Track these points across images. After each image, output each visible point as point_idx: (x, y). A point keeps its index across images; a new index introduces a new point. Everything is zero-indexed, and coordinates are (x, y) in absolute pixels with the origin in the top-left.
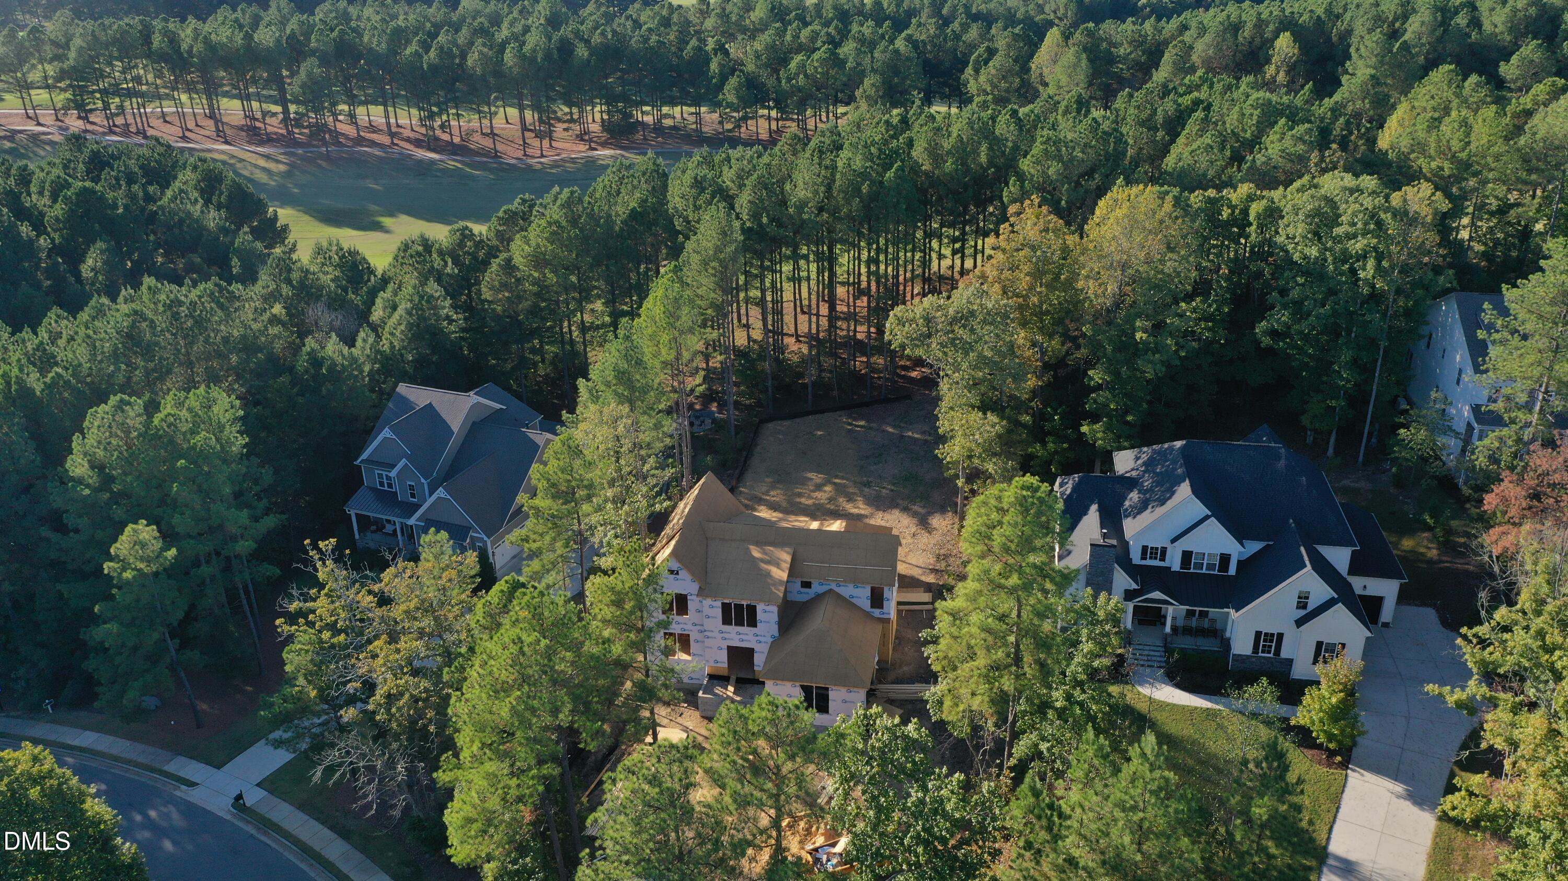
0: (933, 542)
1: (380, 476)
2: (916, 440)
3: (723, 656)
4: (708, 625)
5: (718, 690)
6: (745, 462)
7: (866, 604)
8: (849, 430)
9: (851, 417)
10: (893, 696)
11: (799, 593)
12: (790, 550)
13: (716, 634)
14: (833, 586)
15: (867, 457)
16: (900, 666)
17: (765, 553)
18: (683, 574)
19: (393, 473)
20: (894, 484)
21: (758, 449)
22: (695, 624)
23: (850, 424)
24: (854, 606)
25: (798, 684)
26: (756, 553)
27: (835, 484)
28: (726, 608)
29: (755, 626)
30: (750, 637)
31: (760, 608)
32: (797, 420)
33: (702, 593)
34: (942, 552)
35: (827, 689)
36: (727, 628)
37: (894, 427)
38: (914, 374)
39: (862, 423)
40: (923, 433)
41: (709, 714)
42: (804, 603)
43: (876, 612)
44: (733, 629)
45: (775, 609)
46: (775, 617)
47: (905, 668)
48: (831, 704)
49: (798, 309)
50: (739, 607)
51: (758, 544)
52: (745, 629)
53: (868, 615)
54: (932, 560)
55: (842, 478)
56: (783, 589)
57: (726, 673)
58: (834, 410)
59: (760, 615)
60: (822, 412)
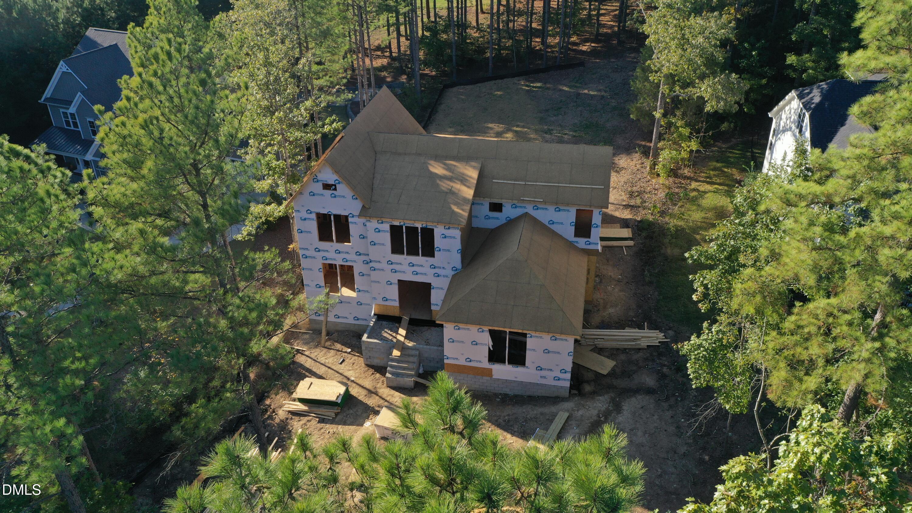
0: (623, 180)
1: (65, 114)
2: (593, 96)
3: (394, 293)
4: (374, 253)
5: (387, 334)
6: (430, 117)
7: (569, 232)
8: (527, 91)
9: (529, 81)
10: (601, 344)
11: (487, 217)
12: (478, 165)
13: (384, 265)
14: (529, 209)
15: (547, 111)
16: (605, 308)
17: (448, 168)
18: (343, 189)
19: (72, 109)
20: (575, 131)
21: (443, 107)
22: (358, 254)
23: (527, 86)
24: (555, 235)
25: (486, 329)
26: (437, 169)
27: (516, 132)
28: (395, 231)
29: (433, 256)
30: (426, 269)
31: (438, 231)
32: (479, 85)
33: (365, 212)
34: (635, 189)
35: (525, 335)
36: (397, 258)
37: (570, 87)
38: (584, 48)
39: (539, 85)
40: (600, 90)
41: (376, 362)
42: (492, 230)
43: (581, 242)
44: (404, 259)
45: (457, 233)
46: (457, 244)
47: (611, 310)
48: (529, 356)
49: (479, 11)
50: (412, 231)
51: (438, 158)
52: (419, 259)
53: (571, 245)
54: (625, 197)
55: (523, 127)
56: (468, 208)
57: (396, 313)
58: (513, 76)
59: (438, 242)
60: (502, 78)
